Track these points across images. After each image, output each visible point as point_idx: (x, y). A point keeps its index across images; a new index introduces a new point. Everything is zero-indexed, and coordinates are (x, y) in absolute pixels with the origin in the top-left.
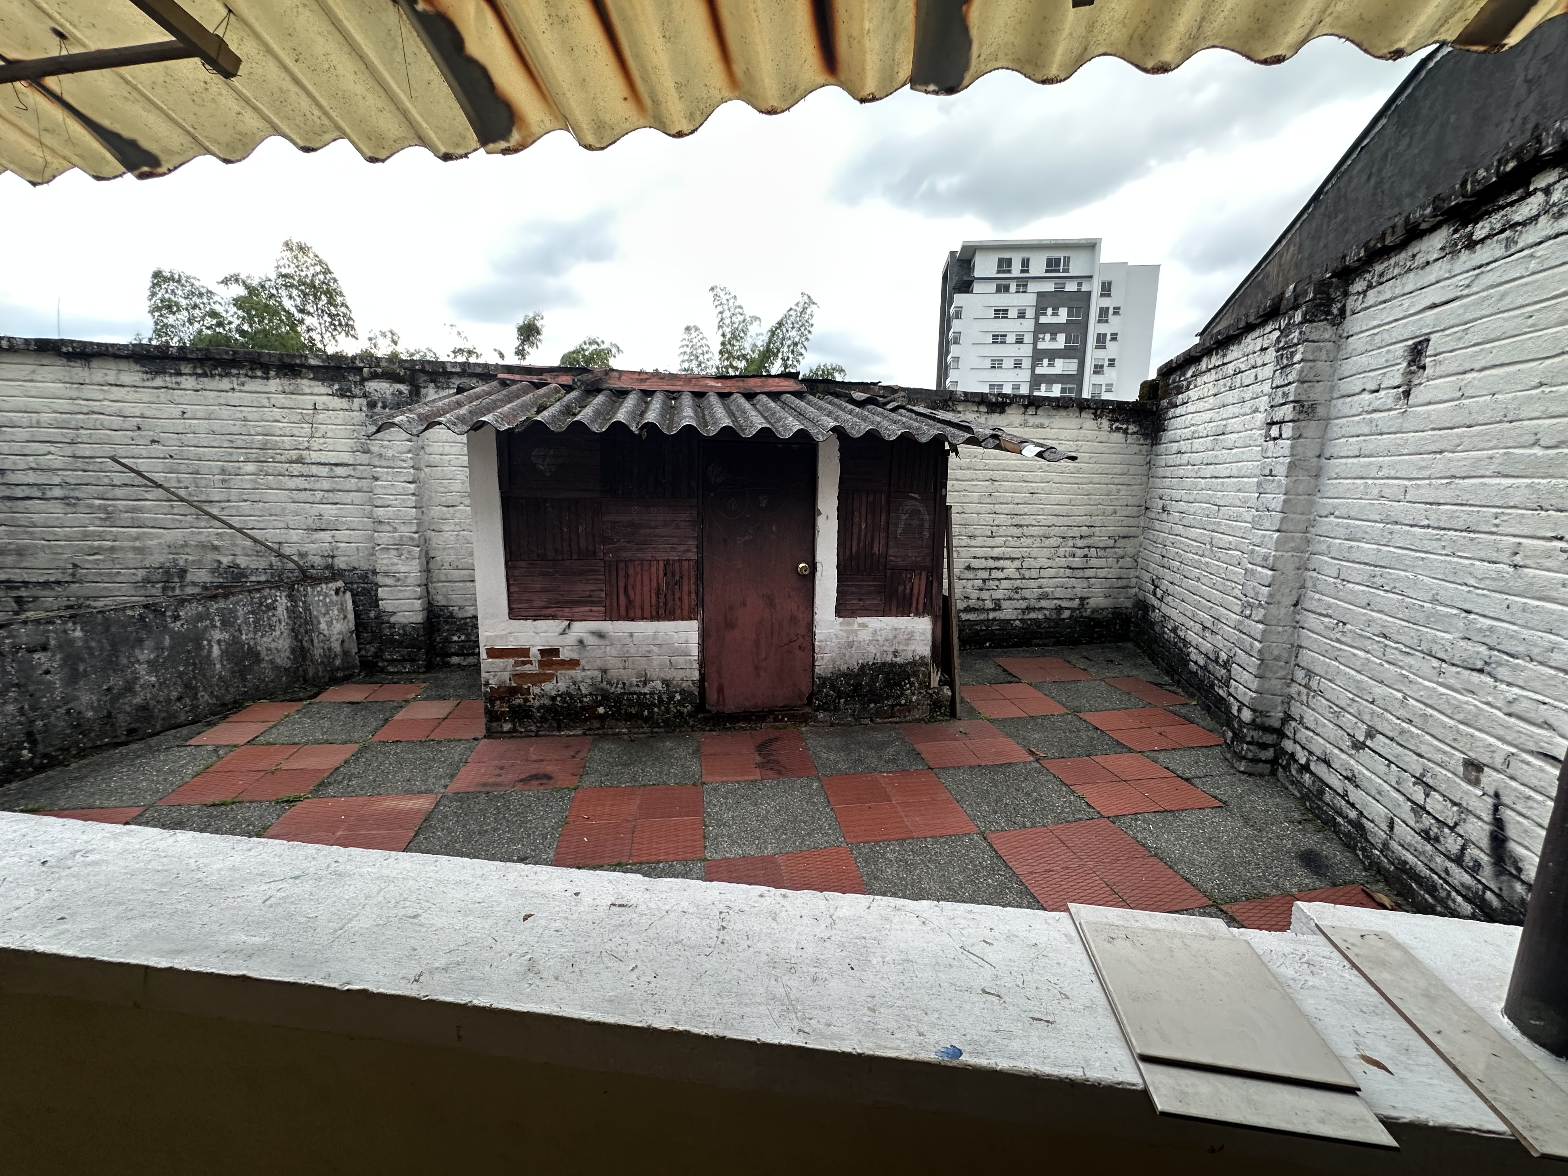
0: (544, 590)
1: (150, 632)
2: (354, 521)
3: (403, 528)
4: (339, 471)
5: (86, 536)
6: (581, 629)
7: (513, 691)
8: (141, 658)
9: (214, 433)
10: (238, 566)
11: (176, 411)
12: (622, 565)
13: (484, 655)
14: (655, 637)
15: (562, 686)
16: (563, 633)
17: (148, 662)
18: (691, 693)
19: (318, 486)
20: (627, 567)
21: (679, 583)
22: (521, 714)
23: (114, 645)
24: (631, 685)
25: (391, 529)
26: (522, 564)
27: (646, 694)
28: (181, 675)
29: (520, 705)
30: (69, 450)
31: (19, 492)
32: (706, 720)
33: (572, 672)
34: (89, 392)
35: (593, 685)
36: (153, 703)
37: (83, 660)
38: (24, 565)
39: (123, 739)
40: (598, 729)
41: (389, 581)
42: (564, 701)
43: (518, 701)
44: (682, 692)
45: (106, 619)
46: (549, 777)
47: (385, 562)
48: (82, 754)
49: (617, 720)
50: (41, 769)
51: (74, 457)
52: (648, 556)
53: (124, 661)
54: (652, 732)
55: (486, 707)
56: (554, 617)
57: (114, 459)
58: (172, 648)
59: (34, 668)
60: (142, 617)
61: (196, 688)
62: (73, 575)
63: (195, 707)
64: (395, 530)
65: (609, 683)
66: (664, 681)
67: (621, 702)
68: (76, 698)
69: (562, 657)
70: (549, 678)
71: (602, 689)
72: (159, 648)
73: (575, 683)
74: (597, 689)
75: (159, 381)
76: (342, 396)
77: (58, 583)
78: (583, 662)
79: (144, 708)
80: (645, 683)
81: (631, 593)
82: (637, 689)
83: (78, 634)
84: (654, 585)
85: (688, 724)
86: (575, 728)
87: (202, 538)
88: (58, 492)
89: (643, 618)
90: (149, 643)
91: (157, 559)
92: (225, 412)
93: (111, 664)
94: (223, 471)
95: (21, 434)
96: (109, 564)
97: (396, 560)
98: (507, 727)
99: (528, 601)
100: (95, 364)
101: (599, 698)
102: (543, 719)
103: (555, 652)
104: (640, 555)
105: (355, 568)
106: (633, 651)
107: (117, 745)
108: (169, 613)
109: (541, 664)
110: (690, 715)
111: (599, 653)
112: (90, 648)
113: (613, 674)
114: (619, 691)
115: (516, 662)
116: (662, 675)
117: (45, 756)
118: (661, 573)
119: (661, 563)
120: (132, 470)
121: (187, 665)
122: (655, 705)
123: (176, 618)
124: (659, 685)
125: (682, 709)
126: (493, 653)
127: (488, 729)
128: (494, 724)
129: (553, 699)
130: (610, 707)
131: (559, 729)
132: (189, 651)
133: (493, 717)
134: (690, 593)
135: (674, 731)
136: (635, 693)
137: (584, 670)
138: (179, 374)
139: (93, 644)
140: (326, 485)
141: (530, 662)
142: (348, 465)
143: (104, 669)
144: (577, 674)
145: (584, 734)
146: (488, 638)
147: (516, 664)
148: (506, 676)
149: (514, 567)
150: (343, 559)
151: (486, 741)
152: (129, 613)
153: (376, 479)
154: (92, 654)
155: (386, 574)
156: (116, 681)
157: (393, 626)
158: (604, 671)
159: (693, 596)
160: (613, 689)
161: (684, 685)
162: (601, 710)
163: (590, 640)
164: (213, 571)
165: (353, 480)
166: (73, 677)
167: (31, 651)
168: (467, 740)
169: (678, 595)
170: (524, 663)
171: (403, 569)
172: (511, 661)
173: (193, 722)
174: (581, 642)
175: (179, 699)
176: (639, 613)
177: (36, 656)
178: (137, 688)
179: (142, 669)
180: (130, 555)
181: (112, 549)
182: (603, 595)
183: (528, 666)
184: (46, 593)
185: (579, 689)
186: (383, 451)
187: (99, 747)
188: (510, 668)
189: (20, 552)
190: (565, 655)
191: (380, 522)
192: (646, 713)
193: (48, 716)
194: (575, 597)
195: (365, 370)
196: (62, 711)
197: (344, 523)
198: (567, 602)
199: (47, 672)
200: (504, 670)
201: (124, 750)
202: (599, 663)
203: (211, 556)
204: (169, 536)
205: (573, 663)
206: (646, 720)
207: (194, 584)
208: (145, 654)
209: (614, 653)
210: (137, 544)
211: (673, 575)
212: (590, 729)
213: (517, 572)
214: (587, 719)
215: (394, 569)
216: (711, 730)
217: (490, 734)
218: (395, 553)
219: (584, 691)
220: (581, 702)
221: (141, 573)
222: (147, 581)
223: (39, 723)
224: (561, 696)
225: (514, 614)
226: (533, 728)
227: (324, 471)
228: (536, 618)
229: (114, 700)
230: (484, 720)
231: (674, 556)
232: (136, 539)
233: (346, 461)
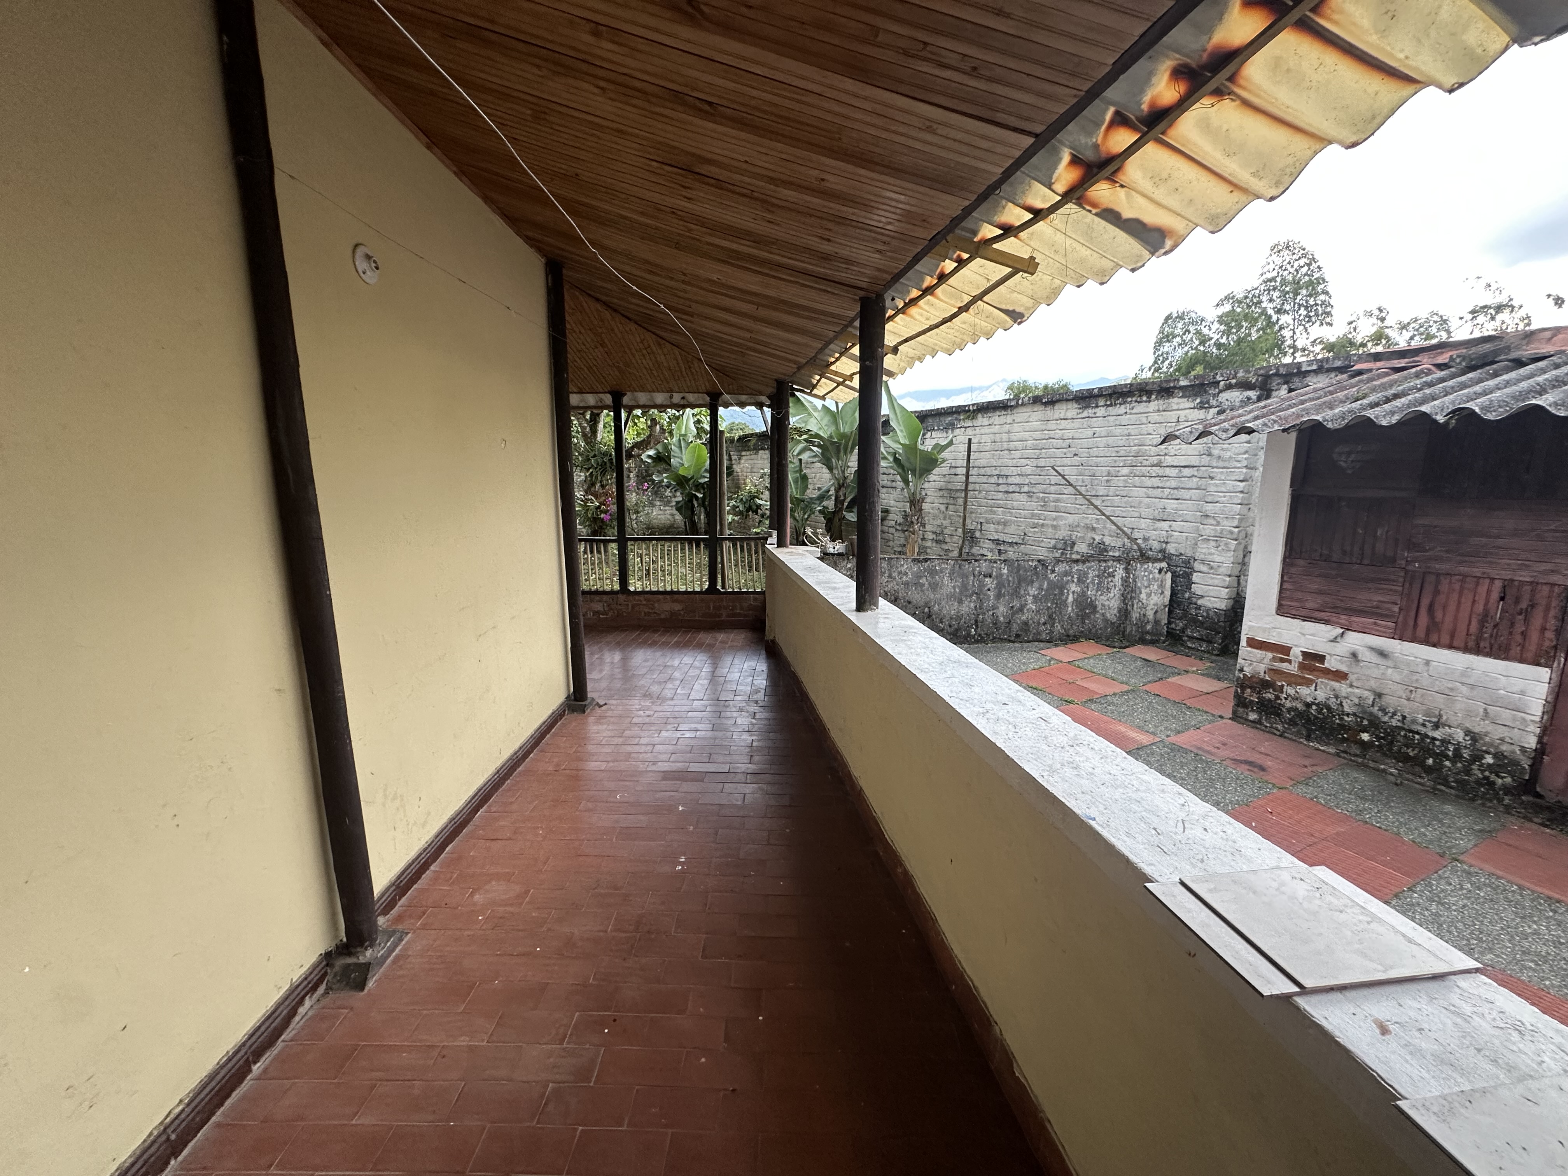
0: (1320, 593)
1: (1038, 578)
2: (1189, 515)
3: (1225, 522)
4: (1187, 472)
5: (1033, 516)
6: (1355, 640)
7: (1266, 685)
8: (1031, 593)
9: (1108, 446)
10: (1103, 543)
11: (1090, 433)
12: (1431, 578)
13: (1243, 643)
14: (1464, 674)
15: (1321, 695)
16: (1334, 640)
17: (1033, 596)
18: (1515, 763)
19: (1168, 484)
20: (1438, 582)
21: (1527, 614)
22: (1270, 709)
23: (1019, 582)
24: (1414, 721)
25: (1215, 523)
26: (1301, 562)
27: (1434, 739)
28: (1048, 608)
29: (1270, 700)
30: (1035, 462)
31: (1011, 489)
32: (1538, 809)
33: (1336, 685)
34: (1052, 425)
35: (1359, 705)
36: (1031, 622)
37: (1004, 586)
38: (1006, 531)
39: (1013, 639)
40: (1356, 755)
41: (1204, 568)
42: (1320, 711)
43: (1269, 695)
44: (1498, 755)
45: (1019, 565)
46: (1262, 769)
47: (1204, 551)
48: (994, 640)
49: (1385, 754)
50: (977, 642)
51: (1037, 467)
52: (1477, 572)
53: (1022, 592)
54: (1435, 789)
55: (1236, 691)
56: (1327, 622)
57: (1053, 468)
58: (1047, 590)
59: (984, 586)
60: (1036, 568)
61: (1054, 619)
62: (1023, 539)
63: (1051, 632)
64: (1218, 524)
65: (1383, 710)
66: (1468, 732)
67: (1394, 737)
68: (998, 608)
69: (1326, 665)
70: (1308, 683)
71: (1371, 714)
72: (1040, 588)
73: (1337, 697)
74: (1364, 712)
75: (1085, 414)
76: (1201, 408)
77: (1016, 543)
78: (1352, 677)
79: (1026, 623)
80: (1436, 726)
81: (1439, 615)
82: (1423, 730)
83: (1005, 571)
84: (1479, 608)
85: (1500, 801)
86: (1327, 744)
87: (1088, 522)
88: (1026, 489)
89: (1451, 647)
90: (1036, 585)
91: (1063, 533)
92: (1118, 430)
93: (1016, 594)
94: (1109, 474)
95: (1017, 454)
96: (1039, 535)
97: (1213, 551)
98: (1253, 716)
99: (1299, 600)
100: (1057, 406)
101: (1365, 722)
102: (1292, 722)
103: (1321, 658)
104: (1463, 569)
105: (1181, 554)
106: (1425, 682)
107: (1010, 641)
108: (1050, 568)
109: (1302, 666)
110: (1507, 790)
111: (1376, 673)
112: (1009, 581)
113: (1390, 702)
114: (1394, 723)
115: (1274, 658)
116: (1468, 725)
117: (980, 635)
118: (1495, 595)
119: (1498, 584)
120: (1060, 475)
121: (1052, 604)
122: (1447, 757)
123: (1053, 571)
124: (1459, 736)
125: (1493, 777)
126: (1253, 643)
127: (1234, 712)
128: (1241, 710)
129: (1308, 705)
130: (1379, 738)
131: (1308, 738)
132: (1055, 595)
133: (1241, 702)
134: (1543, 629)
135: (1473, 800)
136: (1418, 733)
137: (1351, 686)
138: (1097, 406)
139: (1010, 579)
140: (1173, 483)
141: (1290, 662)
142: (1194, 467)
143: (1012, 595)
144: (1343, 688)
145: (1338, 755)
146: (1250, 627)
147: (1274, 659)
148: (1261, 668)
149: (1292, 565)
150: (1173, 545)
151: (1230, 721)
152: (1030, 563)
153: (1212, 478)
154: (1009, 584)
155: (1203, 562)
156: (1016, 604)
157: (1199, 608)
158: (1380, 695)
159: (1550, 635)
160: (1386, 719)
161: (1504, 748)
162: (1365, 737)
163: (1366, 655)
164: (1090, 545)
165: (1195, 480)
166: (999, 596)
167: (985, 576)
168: (1213, 715)
169: (1519, 627)
170: (1282, 660)
171: (1217, 558)
172: (1270, 655)
173: (1049, 642)
174: (1354, 655)
175: (1044, 624)
176: (1445, 639)
177: (987, 579)
178: (1025, 611)
179: (1030, 599)
180: (1050, 530)
181: (1043, 525)
182: (1396, 609)
183: (1285, 665)
184: (1010, 549)
185: (1341, 704)
186: (1222, 453)
187: (1001, 639)
188: (1266, 661)
189: (1005, 524)
190: (1331, 664)
191: (1207, 516)
192: (1430, 761)
193: (985, 614)
194: (1356, 605)
195: (1222, 383)
196: (991, 613)
197: (1180, 516)
198: (1346, 609)
199: (989, 590)
200: (1261, 662)
201: (1011, 644)
202: (1373, 684)
203: (1090, 535)
204: (1071, 519)
205: (1340, 676)
206: (1429, 770)
207: (1078, 553)
208: (1033, 591)
209: (1397, 677)
210: (1055, 523)
211: (1517, 601)
212: (1346, 752)
213: (1293, 570)
214: (1344, 740)
215: (1210, 558)
216: (1543, 825)
217: (1235, 717)
218: (1213, 544)
219: (1347, 709)
220: (1341, 719)
221: (1053, 542)
222: (1055, 547)
223: (981, 617)
224: (1317, 705)
225: (1282, 610)
226: (1280, 727)
227: (1174, 472)
228: (1305, 619)
229: (1013, 614)
230: (1232, 704)
231: (1524, 576)
232: (1054, 519)
233: (1192, 464)
